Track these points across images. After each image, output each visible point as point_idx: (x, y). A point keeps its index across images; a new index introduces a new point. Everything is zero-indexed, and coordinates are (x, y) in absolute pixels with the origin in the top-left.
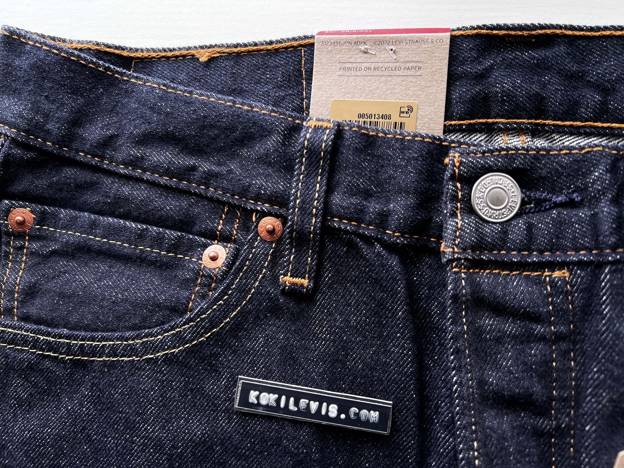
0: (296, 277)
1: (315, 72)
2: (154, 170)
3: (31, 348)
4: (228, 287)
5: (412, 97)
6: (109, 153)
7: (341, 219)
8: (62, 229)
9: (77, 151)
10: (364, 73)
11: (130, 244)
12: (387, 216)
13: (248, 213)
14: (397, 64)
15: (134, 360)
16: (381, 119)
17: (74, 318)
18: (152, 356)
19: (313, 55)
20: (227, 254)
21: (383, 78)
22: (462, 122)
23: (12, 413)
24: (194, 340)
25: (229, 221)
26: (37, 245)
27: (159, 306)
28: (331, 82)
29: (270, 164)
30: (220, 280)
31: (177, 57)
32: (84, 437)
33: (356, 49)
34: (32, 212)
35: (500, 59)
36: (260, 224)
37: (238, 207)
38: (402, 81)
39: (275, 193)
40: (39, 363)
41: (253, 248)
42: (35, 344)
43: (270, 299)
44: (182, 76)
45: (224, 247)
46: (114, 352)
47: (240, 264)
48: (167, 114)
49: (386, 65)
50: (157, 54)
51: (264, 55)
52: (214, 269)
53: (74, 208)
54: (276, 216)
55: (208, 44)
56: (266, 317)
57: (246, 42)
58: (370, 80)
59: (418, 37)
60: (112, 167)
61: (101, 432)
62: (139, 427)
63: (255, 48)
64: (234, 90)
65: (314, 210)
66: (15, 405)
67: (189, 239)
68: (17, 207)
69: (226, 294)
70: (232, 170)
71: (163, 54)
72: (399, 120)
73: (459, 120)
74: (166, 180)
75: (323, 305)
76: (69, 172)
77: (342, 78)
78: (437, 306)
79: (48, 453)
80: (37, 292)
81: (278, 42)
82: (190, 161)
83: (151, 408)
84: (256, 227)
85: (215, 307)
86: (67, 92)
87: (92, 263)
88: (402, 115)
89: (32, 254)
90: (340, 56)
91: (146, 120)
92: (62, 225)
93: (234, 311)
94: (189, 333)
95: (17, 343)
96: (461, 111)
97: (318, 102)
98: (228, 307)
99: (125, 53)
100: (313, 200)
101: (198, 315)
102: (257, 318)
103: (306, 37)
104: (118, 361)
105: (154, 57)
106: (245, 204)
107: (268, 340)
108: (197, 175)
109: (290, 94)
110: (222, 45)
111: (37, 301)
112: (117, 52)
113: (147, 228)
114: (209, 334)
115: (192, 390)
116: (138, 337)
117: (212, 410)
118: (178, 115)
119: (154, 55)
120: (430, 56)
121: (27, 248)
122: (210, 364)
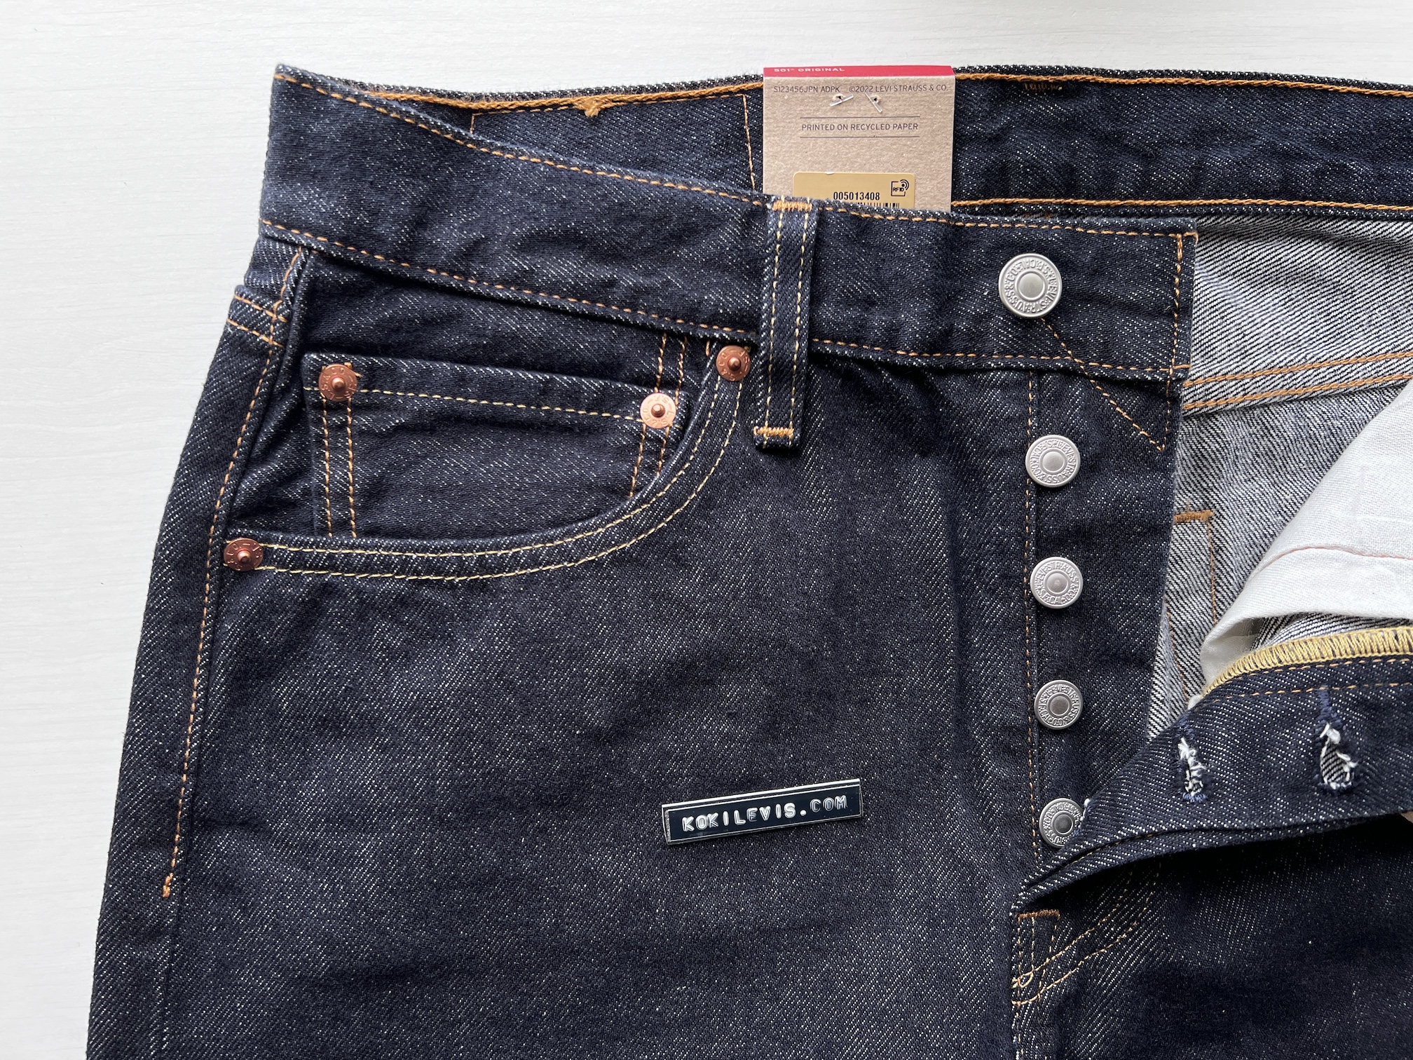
0: (777, 426)
1: (767, 131)
2: (552, 289)
3: (397, 574)
4: (688, 451)
5: (906, 167)
6: (476, 267)
7: (834, 340)
8: (406, 390)
9: (425, 267)
10: (838, 133)
11: (528, 405)
12: (898, 330)
13: (697, 344)
14: (883, 120)
15: (566, 567)
16: (865, 200)
17: (457, 520)
18: (593, 558)
19: (762, 106)
20: (677, 406)
21: (866, 140)
22: (974, 202)
23: (382, 671)
24: (650, 528)
25: (670, 358)
26: (367, 420)
27: (589, 488)
28: (791, 147)
29: (725, 268)
30: (673, 443)
31: (543, 107)
32: (503, 685)
33: (824, 99)
34: (354, 368)
35: (1017, 115)
36: (719, 358)
37: (681, 336)
38: (892, 144)
39: (740, 310)
40: (413, 593)
41: (714, 393)
42: (404, 566)
43: (746, 461)
44: (558, 139)
45: (669, 395)
46: (534, 560)
47: (699, 418)
48: (564, 204)
49: (868, 121)
50: (510, 103)
51: (684, 105)
52: (663, 429)
53: (420, 355)
54: (741, 344)
55: (593, 86)
56: (744, 486)
57: (653, 84)
58: (847, 143)
59: (913, 81)
60: (484, 288)
61: (528, 674)
62: (589, 654)
63: (670, 94)
64: (644, 161)
65: (797, 330)
66: (384, 658)
67: (617, 388)
68: (331, 363)
69: (687, 460)
70: (669, 281)
71: (523, 103)
72: (891, 201)
73: (970, 199)
74: (572, 303)
75: (818, 460)
76: (410, 302)
77: (806, 141)
78: (972, 442)
79: (451, 717)
80: (386, 491)
81: (704, 84)
82: (606, 273)
83: (602, 627)
84: (714, 362)
85: (675, 479)
86: (404, 175)
87: (464, 437)
88: (894, 193)
89: (361, 434)
90: (802, 108)
91: (529, 214)
92: (406, 383)
93: (700, 482)
94: (643, 519)
95: (372, 569)
96: (974, 188)
97: (775, 176)
98: (693, 477)
99: (463, 104)
100: (794, 316)
101: (653, 493)
102: (733, 488)
103: (747, 79)
104: (541, 571)
105: (506, 109)
106: (694, 331)
107: (752, 515)
108: (618, 293)
109: (732, 167)
110: (617, 88)
111: (389, 504)
112: (452, 102)
113: (552, 379)
114: (671, 517)
115: (654, 596)
116: (569, 533)
117: (686, 618)
118: (581, 203)
119: (507, 104)
120: (929, 108)
121: (352, 426)
122: (677, 559)
